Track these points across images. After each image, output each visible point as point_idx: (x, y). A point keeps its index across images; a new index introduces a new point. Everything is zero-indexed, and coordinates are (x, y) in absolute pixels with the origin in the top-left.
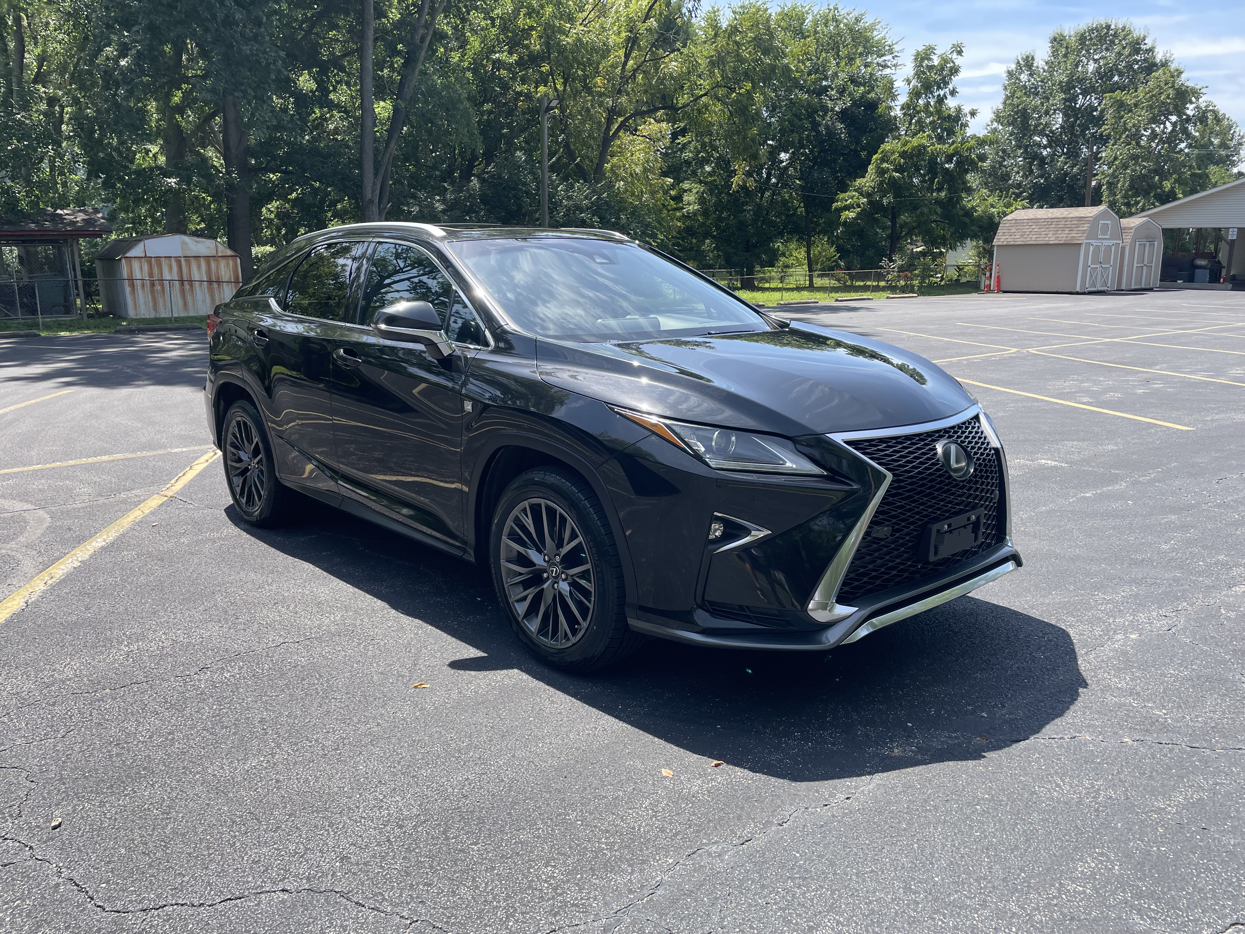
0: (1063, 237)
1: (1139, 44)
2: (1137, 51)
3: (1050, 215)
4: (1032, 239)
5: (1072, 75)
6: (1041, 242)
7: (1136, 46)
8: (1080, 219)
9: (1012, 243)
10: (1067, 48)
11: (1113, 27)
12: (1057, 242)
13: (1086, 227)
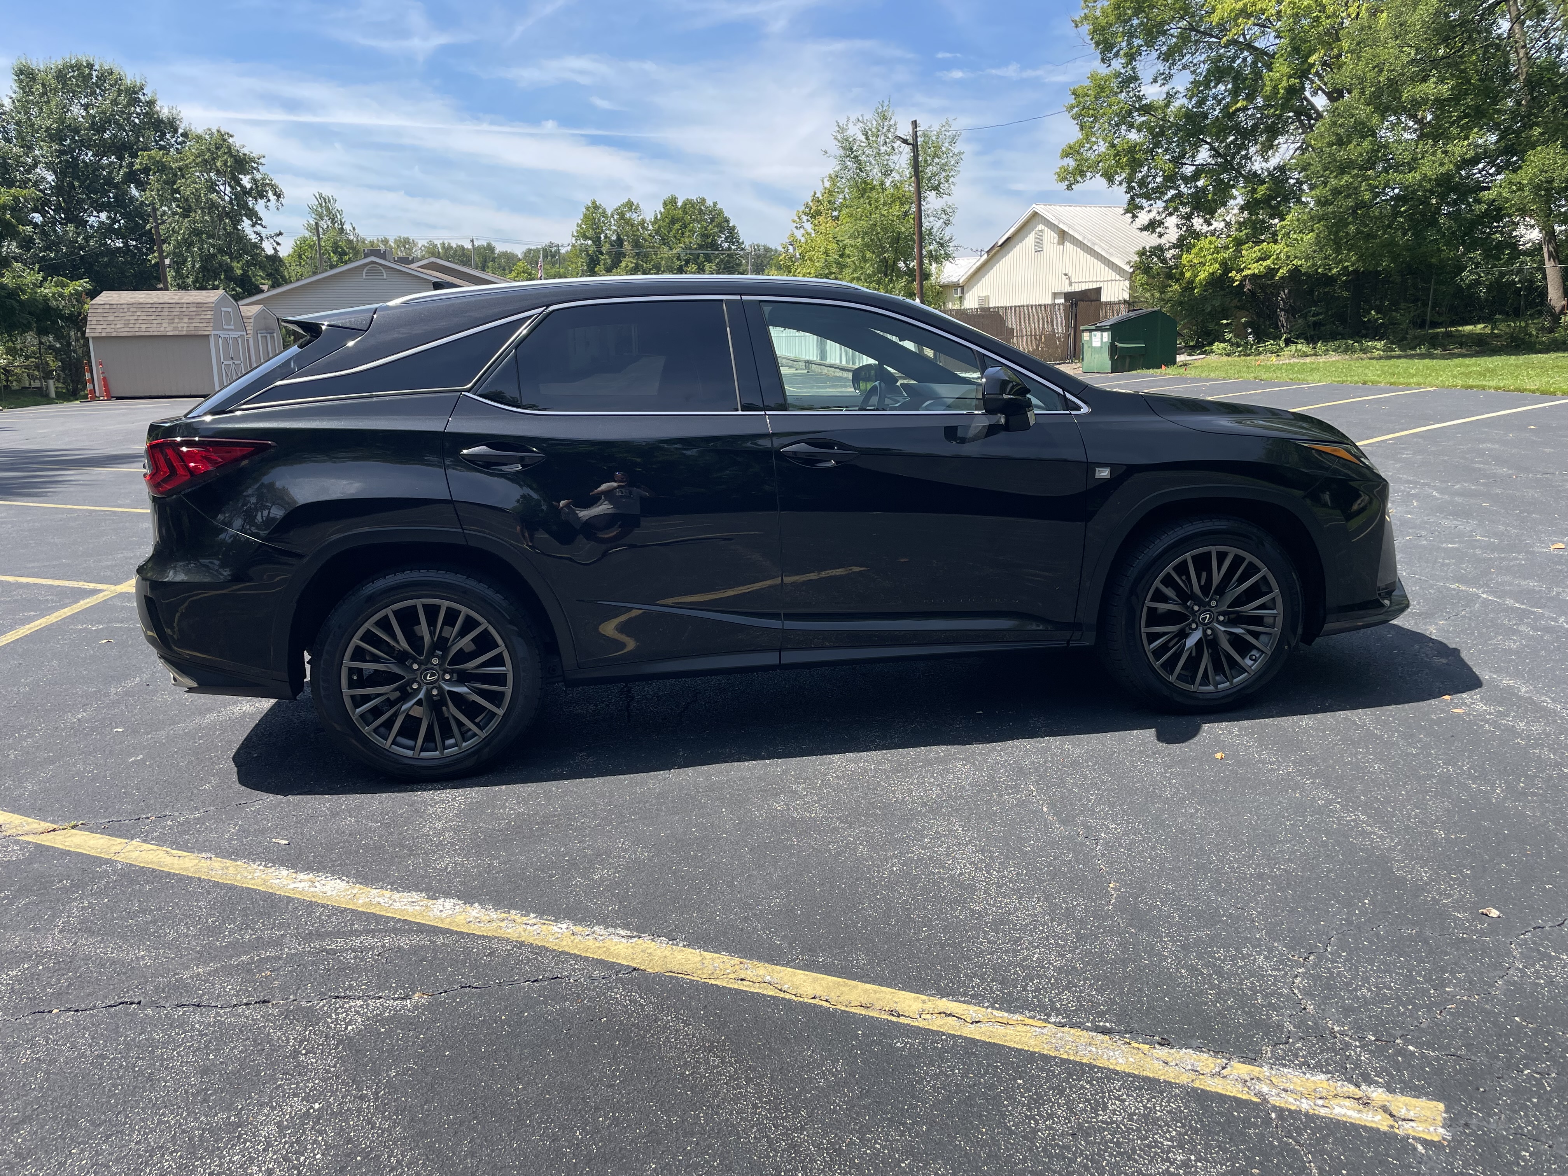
0: (184, 327)
1: (135, 93)
2: (135, 102)
3: (155, 300)
4: (141, 329)
5: (61, 120)
6: (155, 334)
7: (133, 94)
8: (199, 305)
9: (114, 334)
10: (44, 85)
11: (97, 67)
12: (177, 333)
13: (209, 315)
